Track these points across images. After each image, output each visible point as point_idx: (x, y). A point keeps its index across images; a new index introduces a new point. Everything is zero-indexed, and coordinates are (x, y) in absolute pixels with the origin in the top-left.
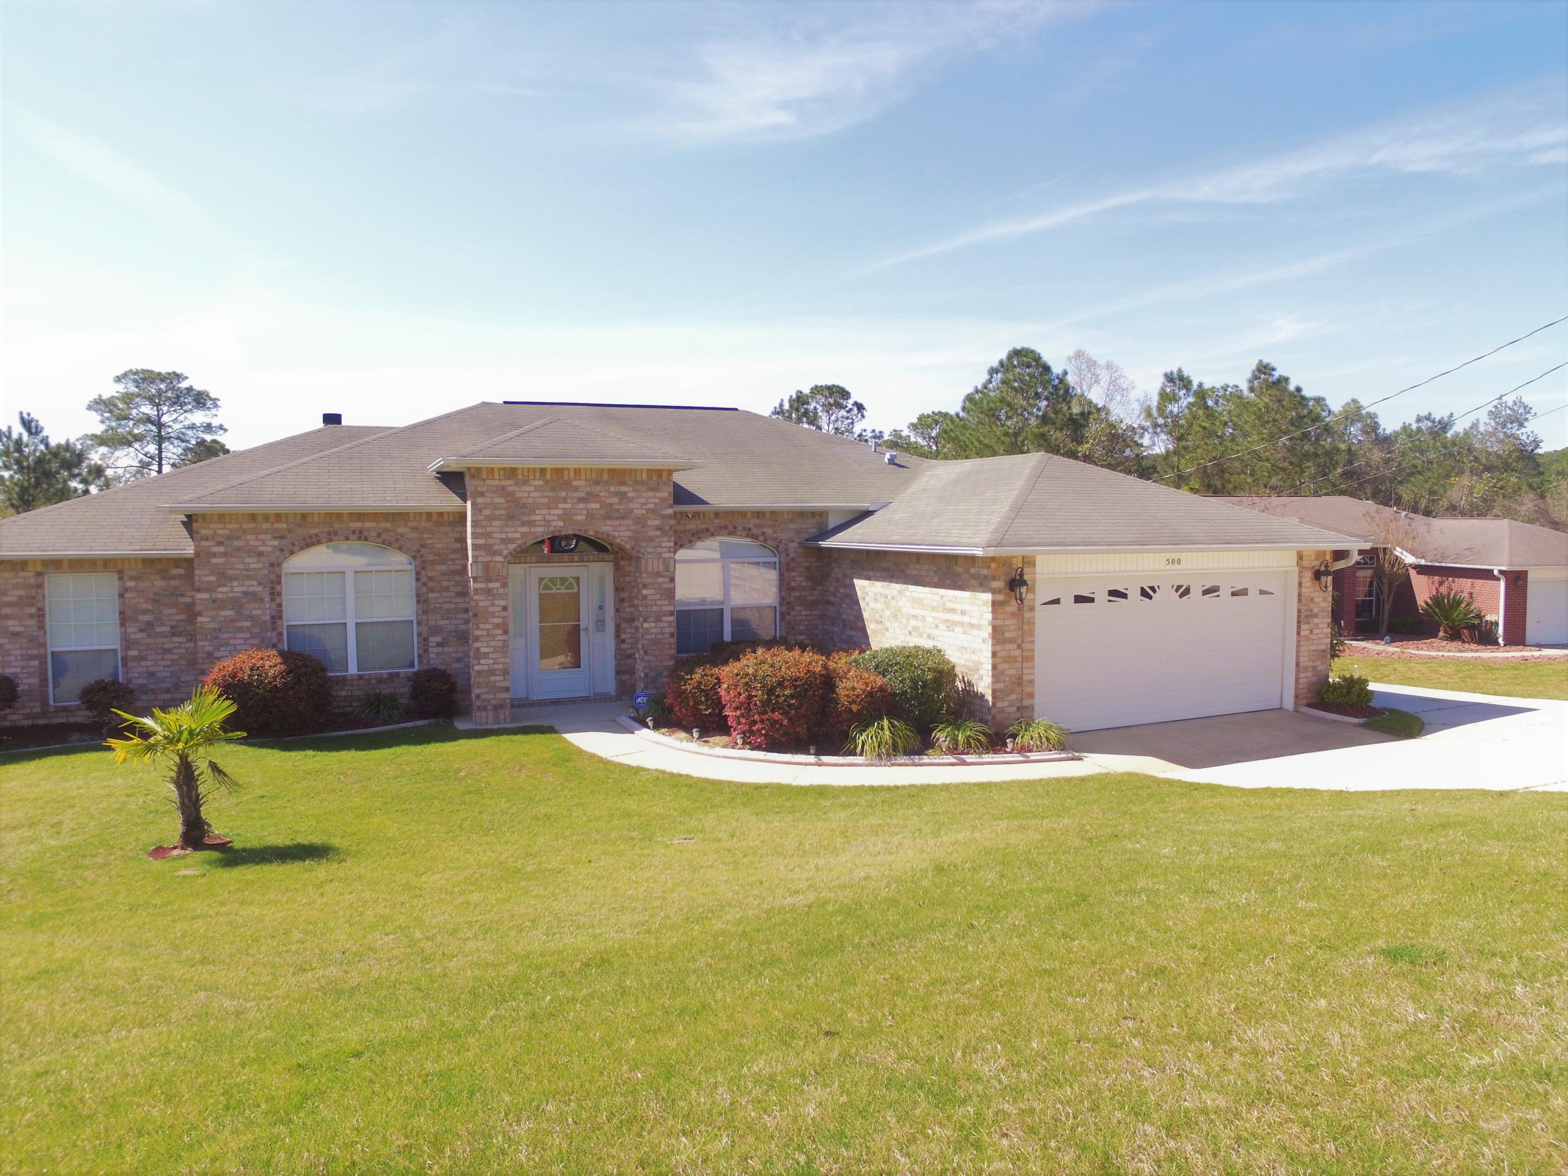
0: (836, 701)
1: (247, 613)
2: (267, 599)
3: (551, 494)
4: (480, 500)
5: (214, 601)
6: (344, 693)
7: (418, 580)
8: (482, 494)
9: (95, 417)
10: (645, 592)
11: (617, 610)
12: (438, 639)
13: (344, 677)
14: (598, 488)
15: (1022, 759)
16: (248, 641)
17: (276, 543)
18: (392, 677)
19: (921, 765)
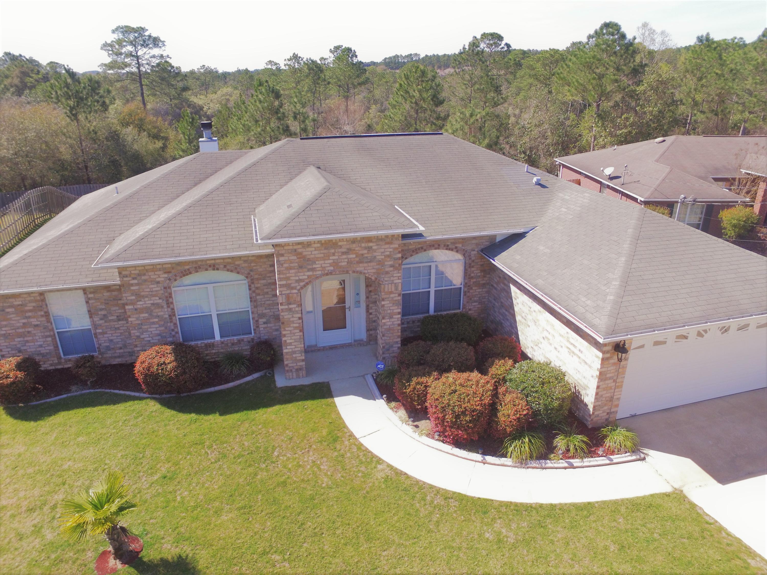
0: (497, 423)
1: (155, 314)
2: (165, 306)
3: (326, 251)
4: (281, 259)
5: (136, 309)
6: (214, 351)
7: (250, 289)
8: (282, 255)
9: (105, 53)
10: (383, 303)
11: (367, 297)
12: (264, 320)
13: (213, 344)
14: (354, 245)
15: (608, 462)
16: (158, 329)
17: (166, 275)
18: (240, 341)
19: (546, 468)
